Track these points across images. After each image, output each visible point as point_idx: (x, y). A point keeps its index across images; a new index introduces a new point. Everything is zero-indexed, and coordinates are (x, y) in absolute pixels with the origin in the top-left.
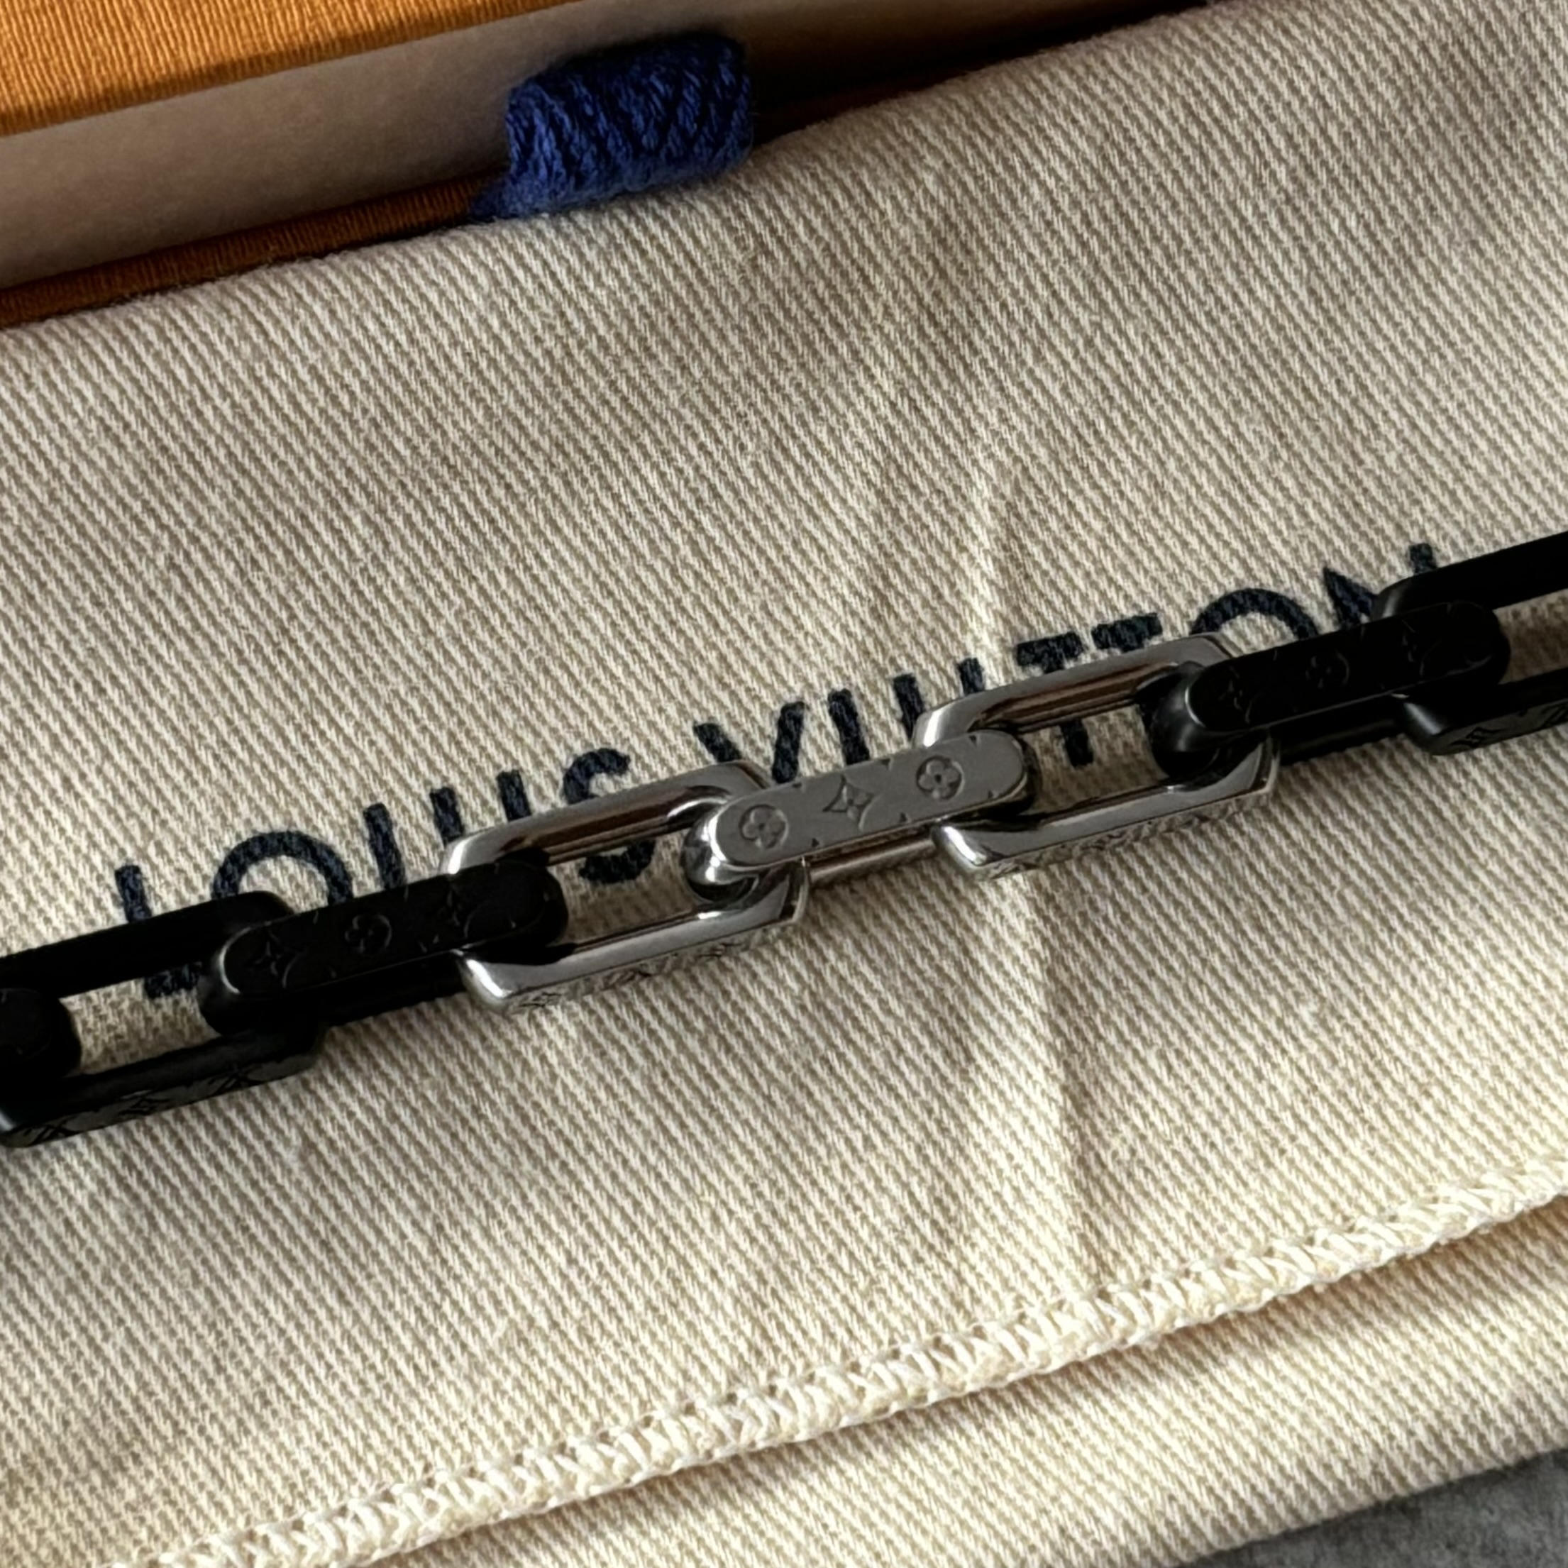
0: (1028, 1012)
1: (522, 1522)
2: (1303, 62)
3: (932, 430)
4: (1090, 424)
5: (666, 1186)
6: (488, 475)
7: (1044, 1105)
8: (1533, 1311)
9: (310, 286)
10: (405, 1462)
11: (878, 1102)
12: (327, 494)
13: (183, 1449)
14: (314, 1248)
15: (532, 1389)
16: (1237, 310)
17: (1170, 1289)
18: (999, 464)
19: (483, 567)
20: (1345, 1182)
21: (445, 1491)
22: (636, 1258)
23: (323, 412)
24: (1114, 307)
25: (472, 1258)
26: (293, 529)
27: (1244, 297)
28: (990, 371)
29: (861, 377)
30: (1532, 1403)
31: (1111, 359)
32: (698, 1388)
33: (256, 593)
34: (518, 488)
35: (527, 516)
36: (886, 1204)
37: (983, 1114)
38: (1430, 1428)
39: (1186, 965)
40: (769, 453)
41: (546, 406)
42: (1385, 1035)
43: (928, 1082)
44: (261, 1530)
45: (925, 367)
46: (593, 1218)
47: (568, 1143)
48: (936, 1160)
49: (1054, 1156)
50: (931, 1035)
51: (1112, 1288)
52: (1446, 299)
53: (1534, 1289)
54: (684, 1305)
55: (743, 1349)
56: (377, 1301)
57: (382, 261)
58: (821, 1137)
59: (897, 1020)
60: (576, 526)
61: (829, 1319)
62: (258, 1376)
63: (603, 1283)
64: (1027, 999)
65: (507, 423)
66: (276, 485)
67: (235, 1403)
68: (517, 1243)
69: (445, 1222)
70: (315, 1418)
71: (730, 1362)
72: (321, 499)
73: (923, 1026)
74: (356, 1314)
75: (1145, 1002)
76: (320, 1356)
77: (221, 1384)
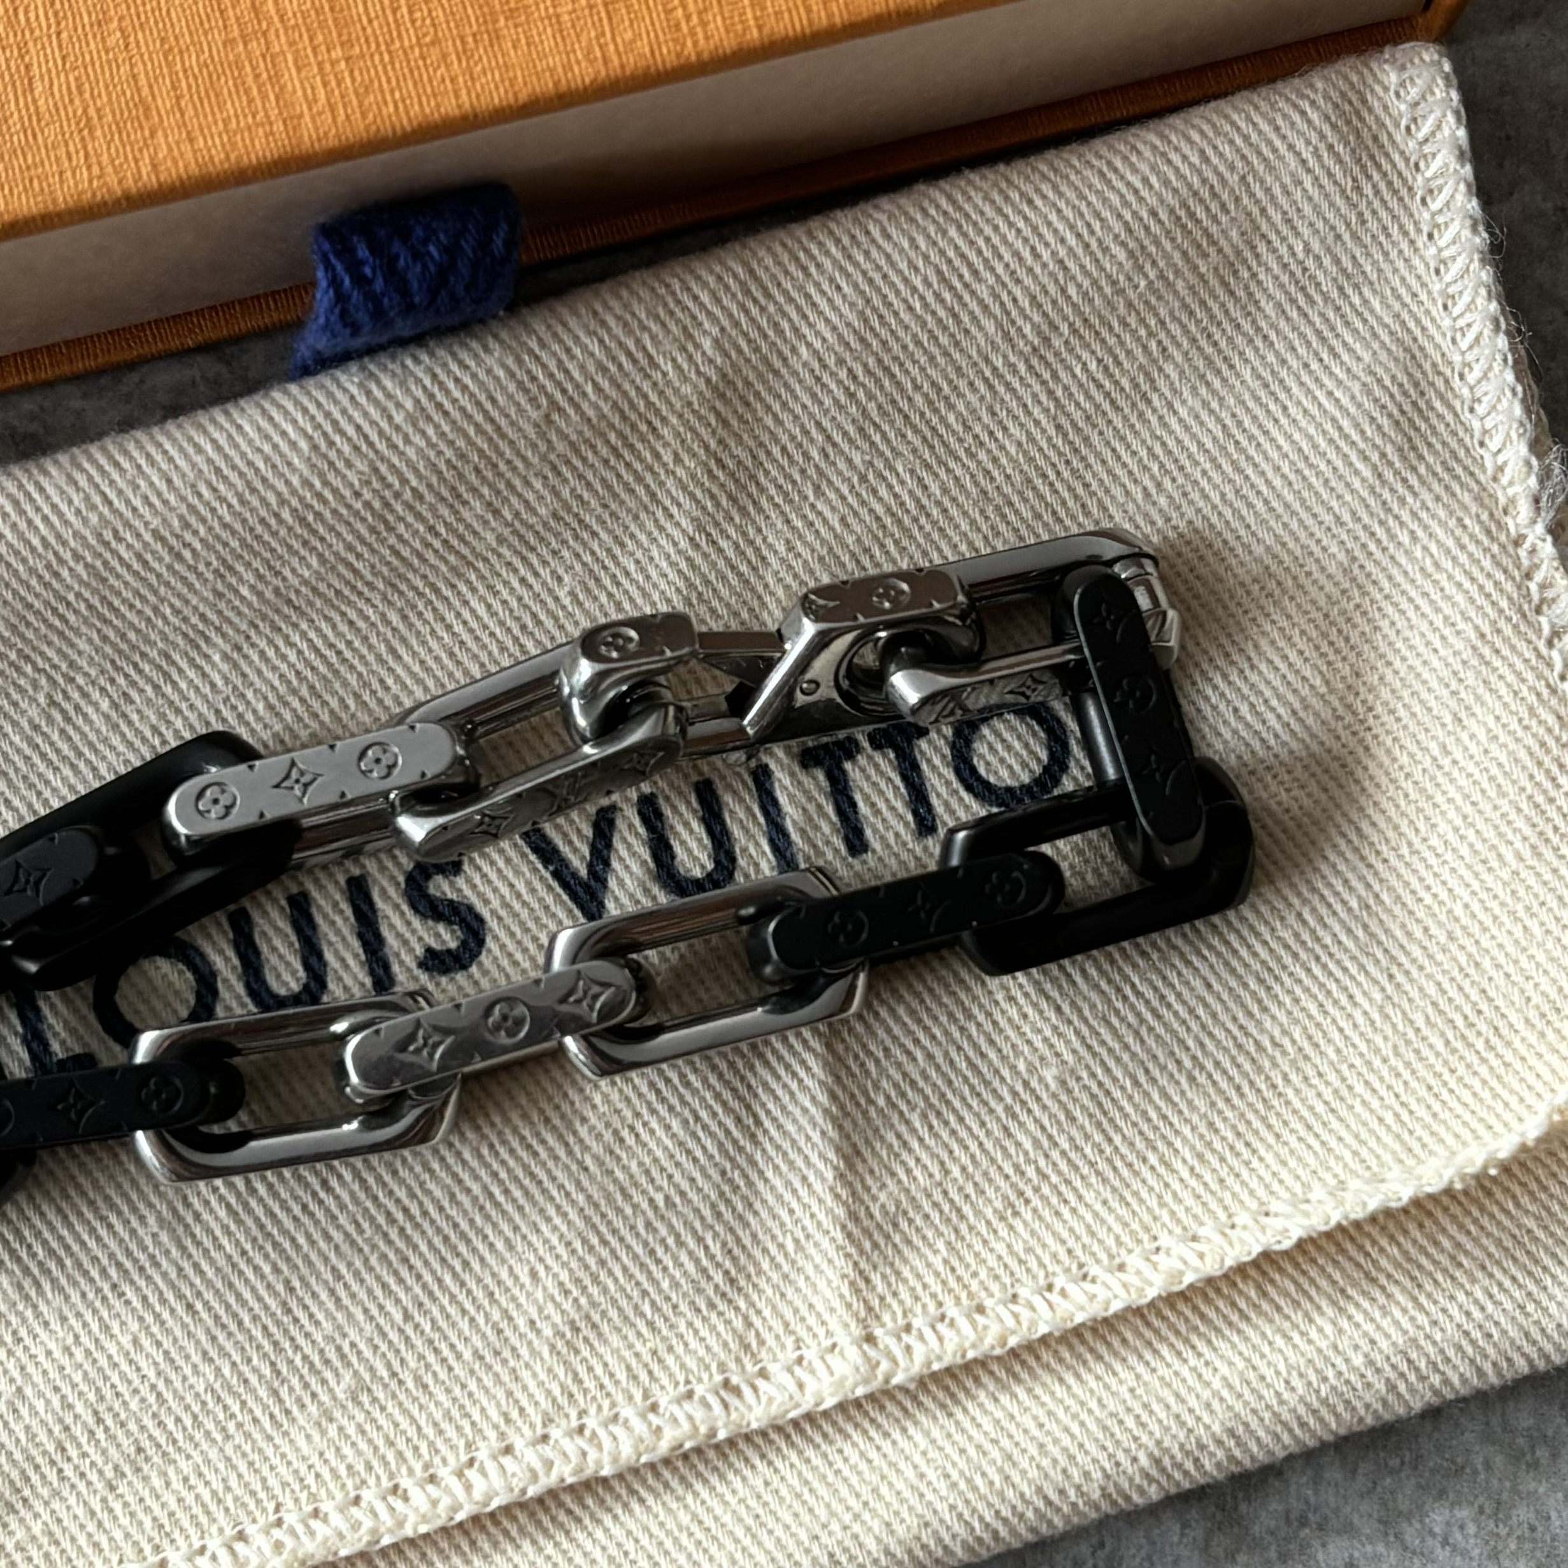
0: (809, 1082)
1: (363, 1555)
3: (728, 561)
4: (867, 551)
5: (491, 1245)
6: (333, 614)
7: (821, 1165)
8: (1242, 1347)
9: (148, 456)
10: (259, 1502)
11: (678, 1165)
12: (185, 636)
13: (65, 1493)
14: (180, 1309)
15: (374, 1434)
16: (992, 446)
17: (928, 1333)
19: (334, 693)
20: (1080, 1230)
21: (292, 1532)
22: (464, 1312)
23: (170, 567)
24: (883, 447)
25: (320, 1316)
26: (159, 668)
27: (999, 434)
28: (776, 506)
29: (660, 514)
30: (1240, 1430)
31: (883, 492)
32: (518, 1430)
33: (130, 723)
34: (361, 624)
35: (371, 647)
36: (684, 1258)
37: (769, 1174)
38: (1151, 1455)
39: (947, 1033)
40: (584, 584)
41: (373, 551)
42: (1117, 1094)
43: (721, 1145)
45: (718, 505)
46: (428, 1278)
47: (406, 1210)
48: (728, 1216)
49: (829, 1211)
50: (725, 1104)
51: (878, 1332)
53: (1243, 1326)
54: (507, 1354)
55: (557, 1391)
56: (237, 1358)
57: (211, 429)
58: (627, 1197)
59: (695, 1092)
60: (415, 654)
61: (633, 1362)
62: (133, 1426)
63: (436, 1336)
64: (808, 1069)
65: (341, 568)
66: (138, 631)
67: (113, 1451)
68: (361, 1303)
69: (297, 1284)
70: (183, 1464)
71: (545, 1404)
72: (180, 640)
73: (718, 1096)
74: (218, 1370)
75: (910, 1068)
76: (187, 1408)
77: (100, 1435)
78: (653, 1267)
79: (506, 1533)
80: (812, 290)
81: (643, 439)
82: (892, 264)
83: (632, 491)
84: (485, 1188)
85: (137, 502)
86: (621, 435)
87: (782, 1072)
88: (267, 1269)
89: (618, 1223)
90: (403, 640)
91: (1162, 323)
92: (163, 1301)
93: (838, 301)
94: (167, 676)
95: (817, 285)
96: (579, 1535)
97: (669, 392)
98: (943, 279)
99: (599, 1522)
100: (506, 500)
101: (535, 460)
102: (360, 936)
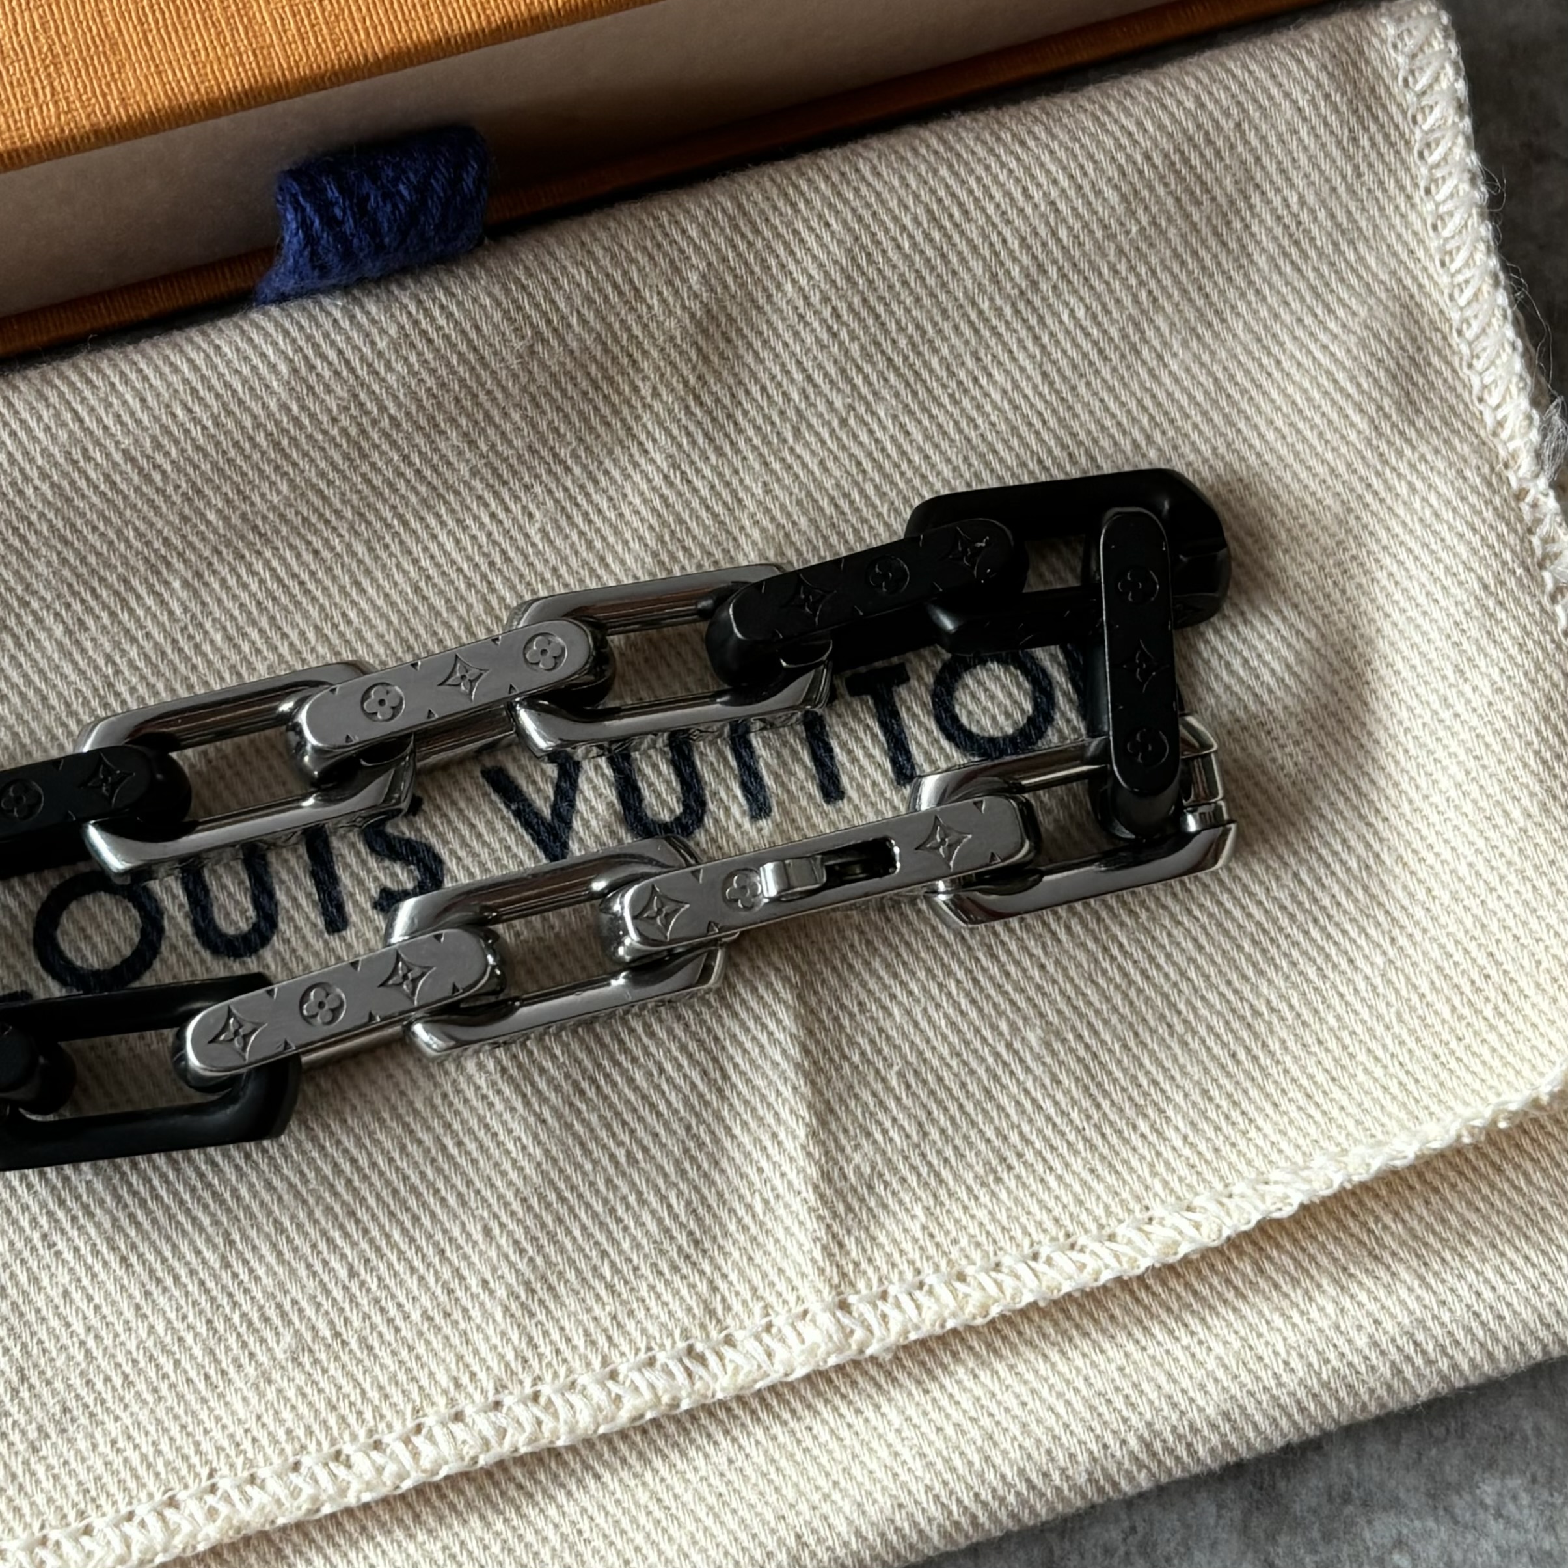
0: (780, 1035)
1: (299, 1526)
2: (1037, 172)
3: (703, 501)
4: (846, 495)
5: (443, 1200)
6: (297, 542)
7: (792, 1123)
9: (122, 374)
10: (191, 1467)
11: (641, 1119)
12: (147, 560)
14: (114, 1264)
15: (314, 1397)
16: (977, 393)
17: (905, 1300)
18: (763, 530)
19: (294, 625)
21: (227, 1498)
22: (413, 1270)
23: (137, 489)
24: (865, 391)
25: (261, 1271)
26: (117, 593)
27: (984, 381)
28: (755, 448)
29: (635, 450)
31: (864, 437)
32: (469, 1396)
33: (83, 651)
34: (326, 554)
35: (334, 579)
36: (646, 1217)
37: (737, 1131)
39: (924, 989)
40: (555, 521)
41: (345, 478)
42: (1105, 1057)
43: (686, 1101)
44: (54, 1535)
45: (693, 442)
46: (375, 1232)
47: (354, 1161)
48: (693, 1174)
49: (801, 1171)
50: (690, 1056)
51: (852, 1299)
52: (1167, 380)
54: (457, 1315)
55: (510, 1356)
56: (172, 1315)
57: (188, 349)
58: (587, 1152)
59: (659, 1043)
60: (379, 587)
61: (592, 1327)
62: (59, 1385)
63: (383, 1294)
64: (779, 1022)
65: (310, 494)
66: (99, 555)
67: (37, 1411)
68: (303, 1258)
69: (236, 1237)
70: (110, 1425)
71: (498, 1369)
72: (141, 566)
73: (683, 1048)
74: (151, 1328)
75: (887, 1025)
76: (118, 1365)
77: (25, 1393)
78: (613, 1226)
79: (453, 1507)
80: (799, 226)
81: (623, 373)
82: (883, 203)
83: (608, 425)
84: (438, 1139)
85: (109, 421)
86: (602, 367)
87: (751, 1024)
88: (206, 1221)
89: (577, 1179)
90: (368, 572)
91: (1153, 272)
92: (96, 1253)
93: (827, 238)
94: (124, 603)
95: (806, 221)
96: (531, 1512)
97: (653, 326)
98: (933, 218)
99: (552, 1498)
100: (483, 431)
101: (514, 390)
102: (314, 875)
